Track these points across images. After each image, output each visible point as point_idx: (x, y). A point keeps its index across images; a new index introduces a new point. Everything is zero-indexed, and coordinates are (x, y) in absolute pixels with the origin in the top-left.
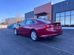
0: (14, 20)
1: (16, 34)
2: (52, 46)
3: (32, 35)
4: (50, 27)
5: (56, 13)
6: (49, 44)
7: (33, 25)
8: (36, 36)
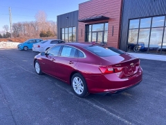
0: (33, 28)
1: (38, 72)
2: (117, 114)
3: (73, 83)
4: (115, 71)
5: (129, 20)
6: (110, 107)
7: (78, 61)
8: (83, 88)
